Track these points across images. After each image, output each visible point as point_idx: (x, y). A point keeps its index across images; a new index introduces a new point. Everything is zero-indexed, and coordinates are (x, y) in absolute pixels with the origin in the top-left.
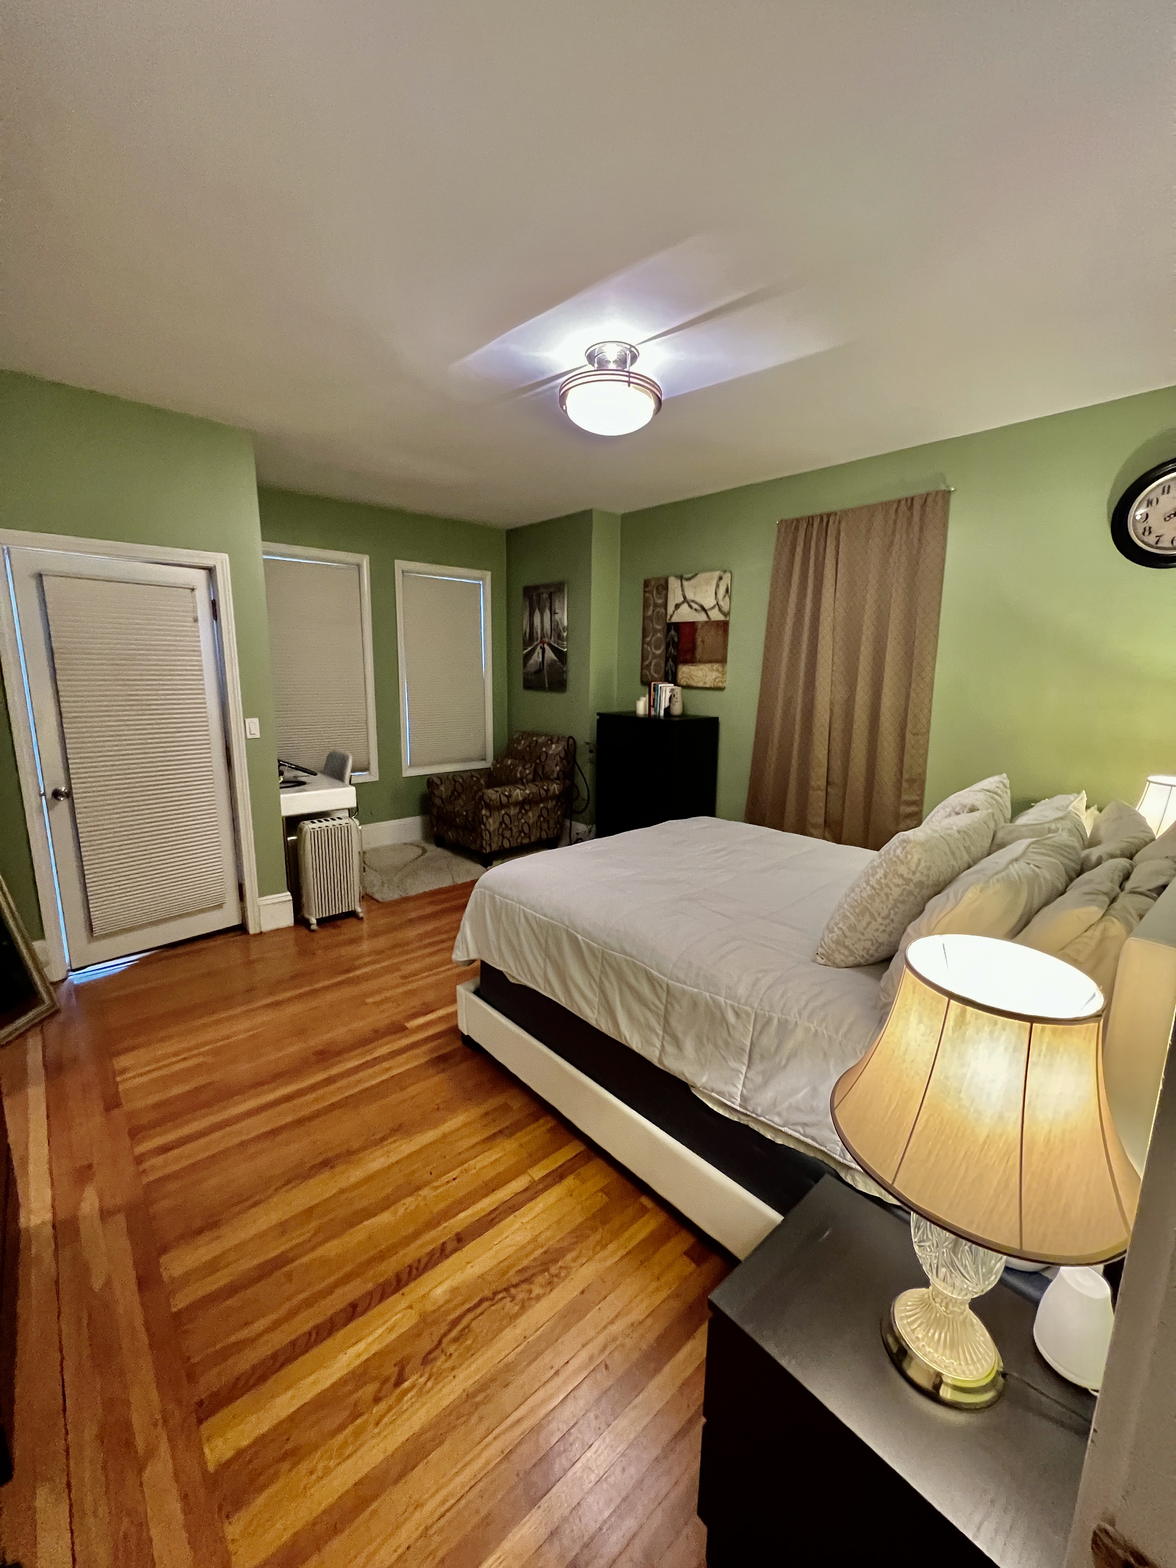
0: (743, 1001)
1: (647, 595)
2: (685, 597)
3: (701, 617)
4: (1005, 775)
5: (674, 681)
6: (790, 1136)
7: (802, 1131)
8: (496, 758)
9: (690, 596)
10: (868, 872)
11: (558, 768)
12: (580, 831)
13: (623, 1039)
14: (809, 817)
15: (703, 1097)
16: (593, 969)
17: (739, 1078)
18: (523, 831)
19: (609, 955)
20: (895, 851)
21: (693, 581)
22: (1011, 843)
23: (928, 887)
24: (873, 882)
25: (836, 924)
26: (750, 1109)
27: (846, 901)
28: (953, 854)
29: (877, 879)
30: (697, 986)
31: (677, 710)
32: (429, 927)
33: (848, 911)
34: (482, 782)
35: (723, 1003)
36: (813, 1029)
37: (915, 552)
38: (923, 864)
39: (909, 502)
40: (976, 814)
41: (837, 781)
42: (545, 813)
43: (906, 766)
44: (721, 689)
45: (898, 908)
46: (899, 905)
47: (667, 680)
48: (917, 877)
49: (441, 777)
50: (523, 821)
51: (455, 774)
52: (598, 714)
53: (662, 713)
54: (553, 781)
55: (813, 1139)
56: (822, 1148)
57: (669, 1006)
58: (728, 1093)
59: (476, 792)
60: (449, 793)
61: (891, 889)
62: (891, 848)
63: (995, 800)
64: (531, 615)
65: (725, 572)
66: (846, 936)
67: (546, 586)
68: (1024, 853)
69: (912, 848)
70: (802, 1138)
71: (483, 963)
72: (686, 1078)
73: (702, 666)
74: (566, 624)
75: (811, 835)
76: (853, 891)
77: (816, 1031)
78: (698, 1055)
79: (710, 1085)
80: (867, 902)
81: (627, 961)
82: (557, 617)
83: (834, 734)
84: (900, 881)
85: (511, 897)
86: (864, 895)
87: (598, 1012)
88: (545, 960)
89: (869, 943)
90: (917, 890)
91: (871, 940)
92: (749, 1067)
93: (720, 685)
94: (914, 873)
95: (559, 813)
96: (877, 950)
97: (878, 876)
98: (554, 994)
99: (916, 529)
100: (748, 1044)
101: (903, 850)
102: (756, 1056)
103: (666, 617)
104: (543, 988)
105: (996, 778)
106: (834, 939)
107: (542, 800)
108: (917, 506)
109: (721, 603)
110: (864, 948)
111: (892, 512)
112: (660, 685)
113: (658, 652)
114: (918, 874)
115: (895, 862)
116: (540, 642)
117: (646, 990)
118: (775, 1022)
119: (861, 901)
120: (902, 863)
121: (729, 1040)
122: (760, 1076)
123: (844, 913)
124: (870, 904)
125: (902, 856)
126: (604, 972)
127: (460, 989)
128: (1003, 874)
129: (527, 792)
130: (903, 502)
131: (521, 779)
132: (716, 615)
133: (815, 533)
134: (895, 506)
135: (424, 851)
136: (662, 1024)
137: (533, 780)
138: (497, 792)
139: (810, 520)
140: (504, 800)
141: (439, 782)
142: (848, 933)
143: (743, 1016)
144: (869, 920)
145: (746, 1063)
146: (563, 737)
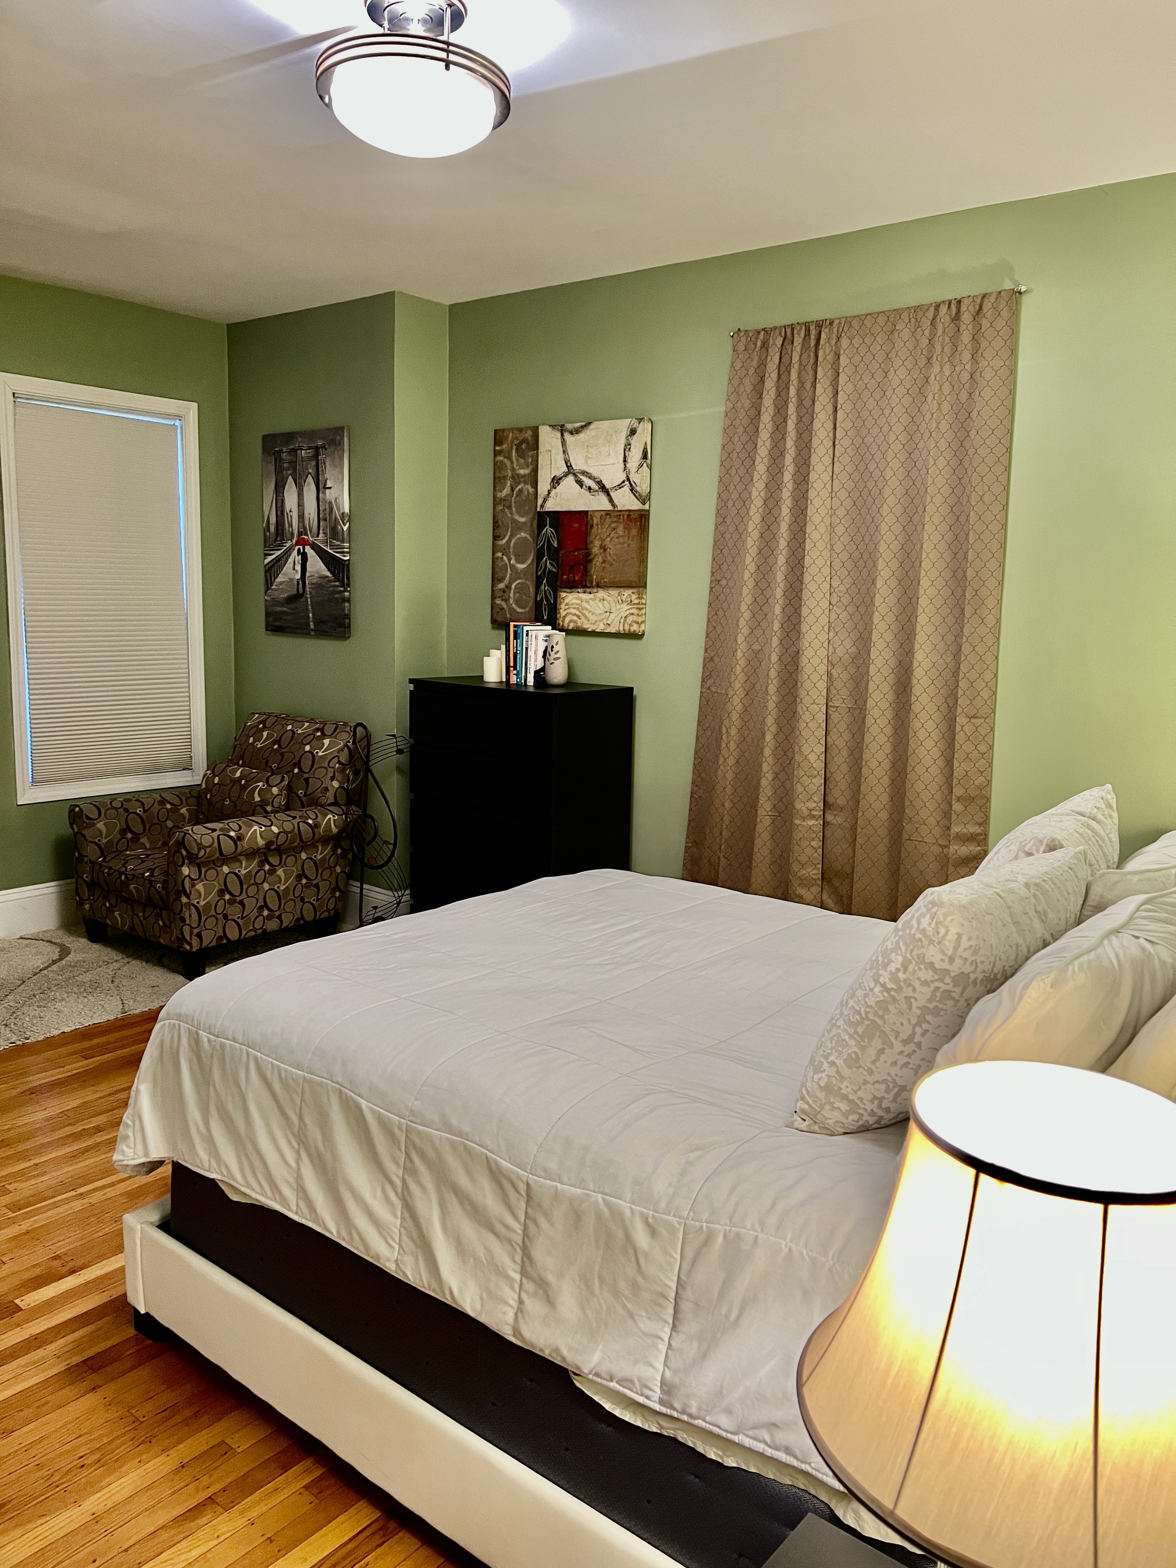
0: (663, 1205)
1: (500, 458)
2: (569, 467)
3: (600, 503)
4: (1109, 786)
5: (553, 621)
6: (750, 1450)
7: (768, 1438)
8: (212, 766)
9: (578, 464)
10: (877, 960)
11: (336, 784)
12: (378, 903)
13: (447, 1292)
14: (795, 867)
15: (596, 1393)
16: (390, 1166)
17: (658, 1350)
18: (266, 906)
19: (419, 1133)
20: (919, 923)
21: (582, 436)
22: (1113, 904)
23: (975, 982)
24: (885, 978)
25: (826, 1057)
26: (677, 1405)
27: (842, 1014)
28: (1016, 923)
29: (891, 973)
30: (581, 1183)
31: (558, 674)
32: (72, 1102)
33: (845, 1030)
34: (183, 811)
35: (628, 1213)
36: (785, 1250)
37: (964, 396)
38: (965, 943)
39: (953, 307)
40: (1058, 854)
41: (841, 801)
42: (310, 871)
43: (958, 772)
44: (637, 636)
45: (928, 1023)
46: (928, 1017)
47: (538, 619)
48: (956, 968)
49: (102, 804)
50: (266, 886)
51: (128, 798)
52: (411, 681)
53: (531, 681)
54: (324, 808)
55: (788, 1451)
56: (804, 1467)
57: (530, 1224)
58: (639, 1379)
59: (170, 833)
60: (115, 834)
61: (914, 990)
62: (913, 916)
63: (1093, 830)
64: (279, 489)
65: (640, 420)
66: (842, 1078)
67: (311, 435)
68: (1131, 918)
69: (946, 915)
70: (769, 1452)
71: (177, 1167)
72: (564, 1360)
73: (602, 594)
74: (347, 510)
75: (800, 900)
76: (853, 995)
77: (790, 1250)
78: (585, 1313)
79: (603, 1369)
80: (876, 1014)
81: (452, 1143)
82: (329, 495)
83: (835, 717)
84: (925, 974)
85: (230, 1036)
86: (871, 1001)
87: (400, 1246)
88: (298, 1152)
89: (883, 1087)
90: (958, 990)
91: (885, 1081)
92: (674, 1327)
93: (635, 628)
94: (952, 959)
95: (338, 869)
96: (895, 1100)
97: (892, 967)
98: (317, 1218)
99: (966, 356)
100: (673, 1285)
101: (932, 918)
102: (686, 1306)
103: (536, 498)
104: (294, 1208)
105: (1096, 792)
106: (822, 1084)
107: (304, 846)
108: (966, 317)
109: (633, 478)
110: (875, 1098)
111: (926, 323)
112: (526, 628)
113: (521, 566)
114: (958, 962)
115: (920, 940)
116: (297, 544)
117: (489, 1199)
118: (720, 1238)
119: (867, 1013)
120: (931, 942)
121: (640, 1280)
122: (695, 1345)
123: (839, 1034)
124: (882, 1017)
125: (930, 931)
126: (410, 1170)
127: (130, 1219)
128: (1092, 955)
129: (275, 829)
130: (944, 309)
131: (263, 804)
132: (626, 501)
133: (796, 358)
134: (930, 314)
135: (64, 952)
136: (518, 1259)
137: (288, 807)
138: (214, 830)
139: (788, 333)
140: (228, 846)
141: (95, 815)
142: (846, 1072)
143: (664, 1232)
144: (880, 1047)
145: (671, 1321)
146: (346, 724)
